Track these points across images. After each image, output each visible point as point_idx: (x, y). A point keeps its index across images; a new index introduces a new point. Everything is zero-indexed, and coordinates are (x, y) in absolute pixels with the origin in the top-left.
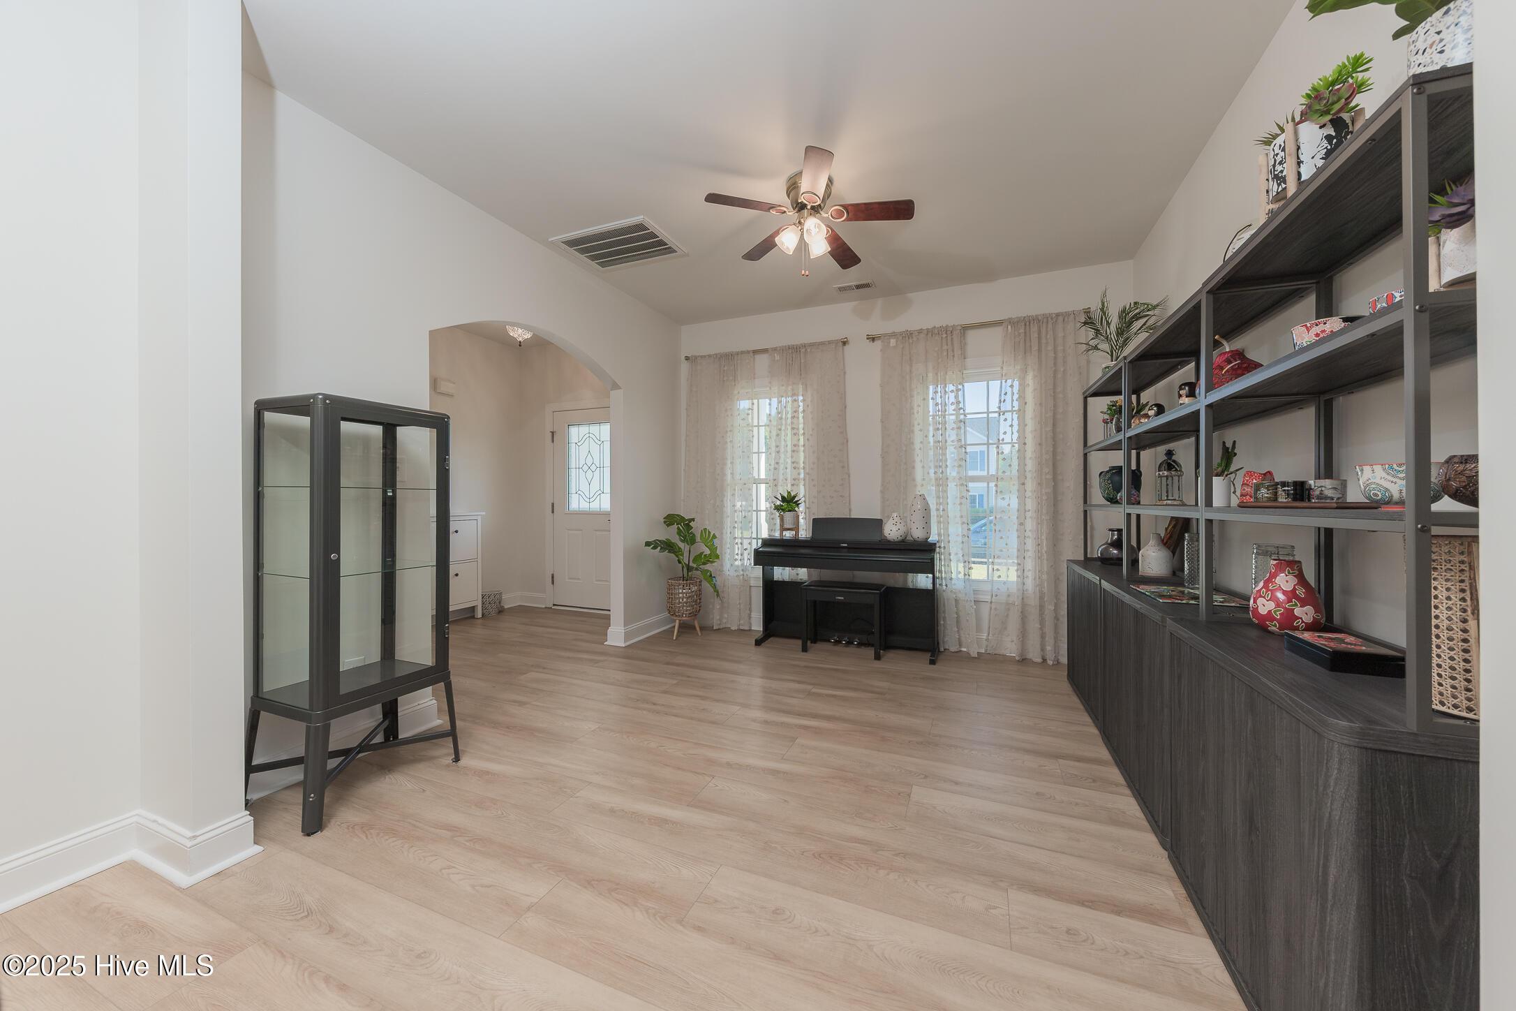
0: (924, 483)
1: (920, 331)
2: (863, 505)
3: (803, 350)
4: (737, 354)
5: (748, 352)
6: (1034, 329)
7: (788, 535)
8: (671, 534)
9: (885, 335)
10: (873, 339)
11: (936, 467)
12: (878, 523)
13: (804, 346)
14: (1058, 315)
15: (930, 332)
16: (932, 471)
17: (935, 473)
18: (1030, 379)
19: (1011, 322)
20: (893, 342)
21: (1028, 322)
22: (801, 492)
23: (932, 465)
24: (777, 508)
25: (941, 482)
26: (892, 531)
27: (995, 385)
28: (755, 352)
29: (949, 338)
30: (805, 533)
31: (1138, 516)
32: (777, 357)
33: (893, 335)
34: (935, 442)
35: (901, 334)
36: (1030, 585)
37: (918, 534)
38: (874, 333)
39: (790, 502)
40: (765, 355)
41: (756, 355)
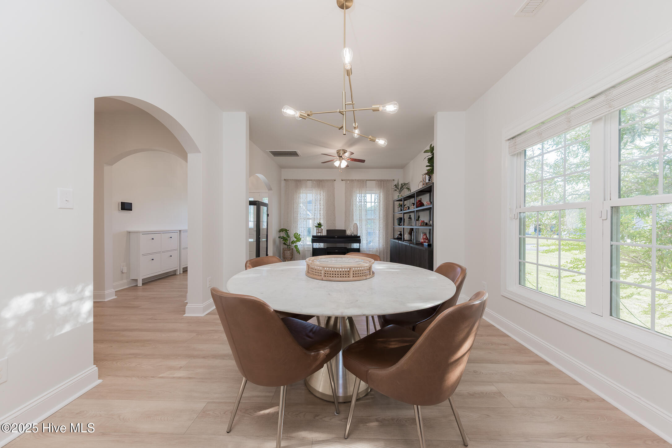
0: (356, 219)
1: (356, 180)
2: (339, 226)
3: (323, 181)
4: (302, 180)
5: (306, 180)
6: (382, 182)
7: (319, 234)
8: (283, 234)
9: (347, 180)
10: (343, 180)
11: (359, 216)
12: (345, 231)
13: (323, 180)
14: (388, 180)
15: (358, 181)
16: (358, 217)
17: (359, 217)
18: (381, 194)
19: (378, 180)
20: (348, 182)
21: (381, 181)
22: (322, 222)
23: (358, 215)
24: (317, 227)
25: (361, 220)
26: (348, 233)
27: (373, 195)
28: (308, 180)
29: (363, 183)
30: (324, 233)
31: (404, 228)
32: (315, 182)
33: (348, 180)
34: (359, 209)
35: (351, 180)
36: (381, 246)
37: (355, 234)
38: (343, 179)
39: (320, 225)
40: (311, 181)
41: (308, 181)
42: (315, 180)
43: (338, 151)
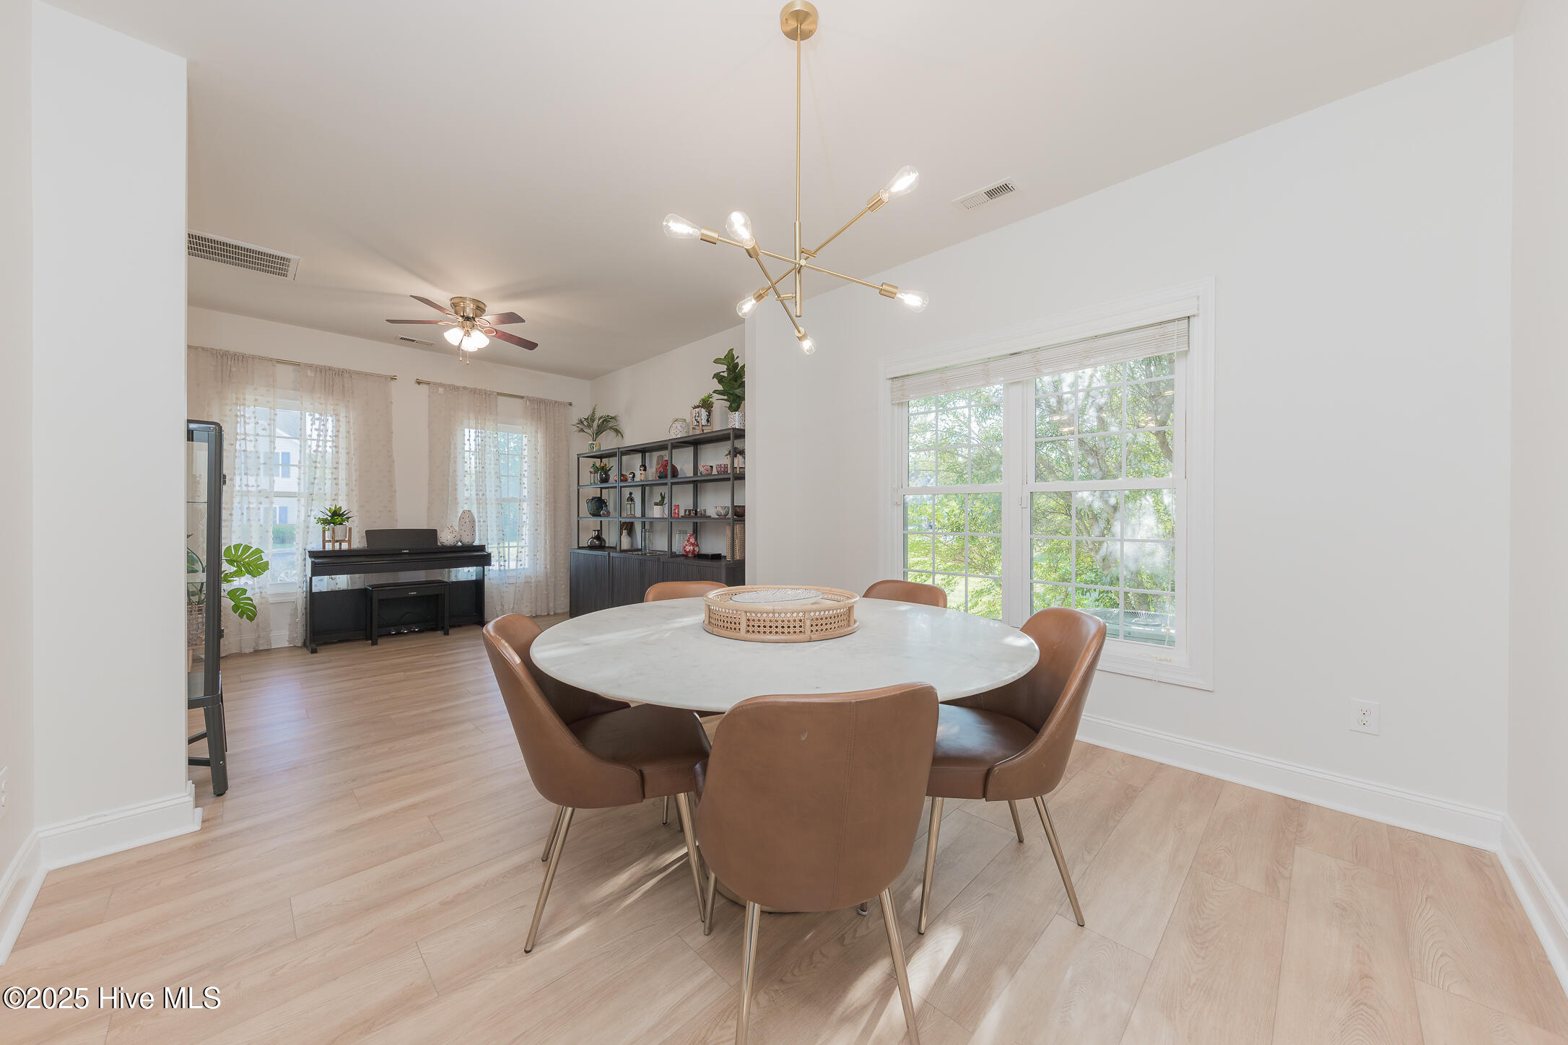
0: (467, 499)
1: (465, 388)
2: (409, 517)
3: (346, 375)
4: (254, 357)
5: (271, 360)
6: (544, 407)
7: (339, 546)
9: (435, 384)
10: (419, 383)
11: (477, 490)
12: (433, 533)
13: (349, 372)
14: (556, 402)
15: (474, 391)
16: (474, 493)
17: (477, 494)
18: (540, 436)
19: (530, 399)
20: (441, 390)
21: (540, 402)
23: (474, 488)
24: (325, 522)
25: (482, 502)
26: (446, 538)
28: (279, 361)
29: (487, 399)
30: (358, 542)
32: (310, 374)
33: (441, 385)
34: (476, 472)
35: (449, 386)
36: (539, 568)
37: (467, 540)
38: (425, 379)
39: (336, 517)
40: (291, 368)
41: (278, 365)
42: (311, 366)
43: (457, 301)
